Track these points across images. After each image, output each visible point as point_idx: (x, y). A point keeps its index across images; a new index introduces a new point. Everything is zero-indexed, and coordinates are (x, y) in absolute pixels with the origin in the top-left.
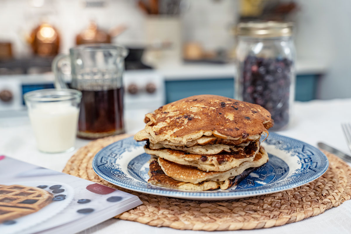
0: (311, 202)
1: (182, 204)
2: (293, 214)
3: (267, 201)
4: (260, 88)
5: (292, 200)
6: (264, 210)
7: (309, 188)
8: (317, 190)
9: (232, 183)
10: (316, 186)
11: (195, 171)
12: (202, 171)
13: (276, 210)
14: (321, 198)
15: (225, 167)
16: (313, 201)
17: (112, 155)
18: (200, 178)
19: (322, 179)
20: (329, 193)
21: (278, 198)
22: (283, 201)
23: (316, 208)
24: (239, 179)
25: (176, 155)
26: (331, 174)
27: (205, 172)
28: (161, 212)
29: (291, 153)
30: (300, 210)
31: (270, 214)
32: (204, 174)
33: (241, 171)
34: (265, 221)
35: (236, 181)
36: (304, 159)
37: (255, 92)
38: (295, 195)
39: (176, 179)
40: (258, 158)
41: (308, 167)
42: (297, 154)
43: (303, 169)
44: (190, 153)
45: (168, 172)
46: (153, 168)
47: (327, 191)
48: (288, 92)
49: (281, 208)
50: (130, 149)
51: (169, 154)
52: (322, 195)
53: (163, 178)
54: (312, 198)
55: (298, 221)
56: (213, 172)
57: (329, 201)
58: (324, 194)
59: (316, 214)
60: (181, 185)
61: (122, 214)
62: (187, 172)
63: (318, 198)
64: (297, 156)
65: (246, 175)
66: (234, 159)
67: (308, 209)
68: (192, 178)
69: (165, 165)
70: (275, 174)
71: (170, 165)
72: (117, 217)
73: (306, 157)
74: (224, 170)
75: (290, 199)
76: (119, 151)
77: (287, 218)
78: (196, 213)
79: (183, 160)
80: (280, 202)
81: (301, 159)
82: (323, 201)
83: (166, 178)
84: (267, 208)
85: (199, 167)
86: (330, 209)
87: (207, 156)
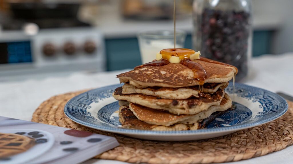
0: (274, 140)
1: (156, 145)
2: (258, 150)
3: (234, 140)
4: (218, 41)
5: (256, 139)
6: (232, 147)
7: (271, 129)
8: (278, 131)
9: (201, 125)
10: (277, 127)
11: (166, 115)
12: (173, 114)
13: (243, 147)
14: (282, 136)
15: (194, 110)
16: (276, 139)
17: (81, 105)
18: (172, 121)
19: (282, 122)
20: (289, 132)
21: (243, 137)
22: (248, 140)
23: (278, 144)
24: (207, 122)
25: (148, 99)
26: (291, 118)
27: (176, 115)
28: (137, 151)
29: (252, 99)
30: (264, 146)
31: (237, 150)
32: (175, 117)
33: (209, 114)
34: (234, 155)
35: (204, 123)
36: (266, 104)
37: (213, 44)
38: (259, 135)
39: (149, 123)
40: (223, 102)
41: (270, 110)
42: (259, 100)
43: (265, 112)
44: (162, 98)
45: (141, 116)
46: (125, 114)
47: (288, 131)
48: (246, 44)
49: (247, 145)
50: (96, 100)
51: (141, 99)
52: (283, 134)
53: (136, 122)
54: (274, 137)
55: (263, 155)
56: (184, 115)
57: (290, 139)
58: (285, 133)
59: (278, 149)
60: (154, 128)
61: (102, 154)
62: (159, 116)
63: (280, 137)
64: (259, 101)
65: (212, 119)
66: (203, 103)
67: (272, 145)
68: (165, 121)
69: (137, 111)
70: (239, 118)
71: (141, 110)
72: (97, 157)
73: (267, 102)
74: (194, 113)
75: (255, 138)
76: (87, 102)
77: (253, 152)
78: (170, 151)
79: (155, 105)
80: (246, 141)
81: (262, 104)
82: (285, 139)
83: (139, 122)
84: (234, 145)
85: (170, 111)
86: (291, 145)
87: (178, 101)
